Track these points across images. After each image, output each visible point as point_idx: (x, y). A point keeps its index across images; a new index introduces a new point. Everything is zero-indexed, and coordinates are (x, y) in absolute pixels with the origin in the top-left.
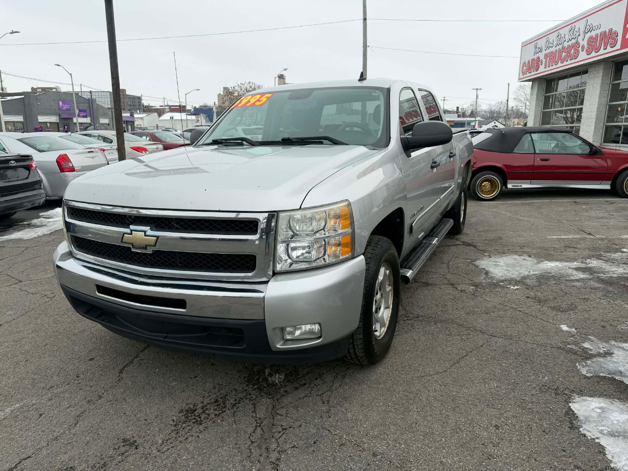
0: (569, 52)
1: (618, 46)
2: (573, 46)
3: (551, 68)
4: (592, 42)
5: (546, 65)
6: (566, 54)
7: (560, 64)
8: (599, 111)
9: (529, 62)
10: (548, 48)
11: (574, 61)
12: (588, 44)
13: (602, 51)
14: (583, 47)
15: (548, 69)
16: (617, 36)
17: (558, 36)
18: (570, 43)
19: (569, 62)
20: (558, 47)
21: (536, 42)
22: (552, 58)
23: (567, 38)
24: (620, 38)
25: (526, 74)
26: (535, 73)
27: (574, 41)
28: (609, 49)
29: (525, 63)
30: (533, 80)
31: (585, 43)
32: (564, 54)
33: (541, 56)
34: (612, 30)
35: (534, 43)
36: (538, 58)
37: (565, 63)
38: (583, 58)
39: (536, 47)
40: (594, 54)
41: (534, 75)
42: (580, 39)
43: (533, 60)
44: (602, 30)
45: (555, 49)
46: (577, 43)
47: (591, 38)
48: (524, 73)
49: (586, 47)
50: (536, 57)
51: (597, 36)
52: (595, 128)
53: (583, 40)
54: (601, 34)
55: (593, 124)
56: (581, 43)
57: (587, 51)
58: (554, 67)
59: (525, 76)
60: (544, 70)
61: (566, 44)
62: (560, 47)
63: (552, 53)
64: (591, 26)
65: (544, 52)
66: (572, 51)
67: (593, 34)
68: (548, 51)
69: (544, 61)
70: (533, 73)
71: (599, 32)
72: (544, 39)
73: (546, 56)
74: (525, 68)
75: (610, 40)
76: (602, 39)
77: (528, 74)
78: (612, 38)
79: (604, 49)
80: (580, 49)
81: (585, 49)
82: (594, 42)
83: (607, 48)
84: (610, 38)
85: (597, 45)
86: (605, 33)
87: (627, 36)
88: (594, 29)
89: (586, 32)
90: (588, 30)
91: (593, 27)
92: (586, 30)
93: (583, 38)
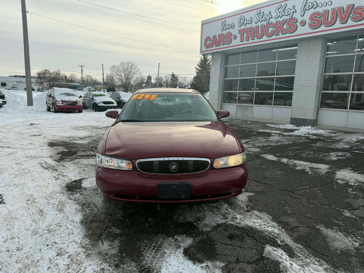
0: (279, 27)
2: (284, 22)
4: (320, 18)
5: (242, 39)
6: (274, 29)
7: (265, 38)
9: (214, 37)
10: (243, 24)
11: (288, 35)
12: (312, 19)
13: (338, 24)
15: (245, 42)
17: (259, 13)
18: (280, 19)
20: (259, 24)
21: (223, 20)
22: (251, 33)
23: (274, 15)
25: (213, 47)
27: (288, 17)
28: (350, 23)
29: (208, 38)
31: (307, 18)
32: (270, 29)
33: (235, 31)
34: (354, 5)
35: (221, 20)
36: (230, 34)
37: (274, 37)
38: (303, 31)
39: (224, 24)
40: (323, 28)
41: (224, 47)
42: (297, 16)
43: (219, 36)
44: (335, 5)
45: (257, 24)
46: (293, 19)
47: (316, 14)
48: (208, 47)
49: (308, 21)
50: (225, 32)
51: (327, 12)
53: (302, 16)
54: (334, 10)
55: (313, 91)
56: (300, 19)
57: (311, 26)
58: (256, 40)
59: (210, 49)
60: (236, 45)
61: (273, 21)
62: (264, 23)
63: (252, 28)
64: (315, 3)
65: (237, 28)
66: (285, 26)
67: (320, 10)
68: (243, 27)
69: (239, 36)
70: (221, 46)
71: (329, 8)
73: (241, 32)
74: (208, 42)
75: (351, 15)
76: (337, 15)
77: (214, 47)
78: (355, 13)
79: (342, 24)
80: (298, 24)
81: (307, 24)
82: (322, 17)
83: (346, 23)
84: (350, 13)
85: (329, 20)
86: (341, 9)
88: (320, 5)
89: (307, 8)
90: (310, 7)
91: (318, 4)
92: (307, 7)
93: (302, 14)
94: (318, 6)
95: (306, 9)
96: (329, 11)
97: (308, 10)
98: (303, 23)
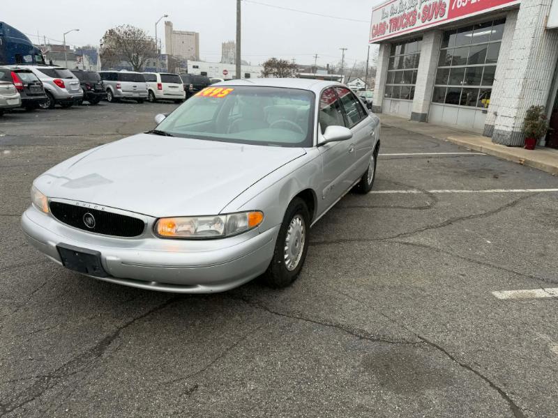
0: (408, 19)
1: (446, 16)
2: (410, 14)
3: (394, 32)
4: (426, 11)
5: (390, 30)
7: (401, 30)
8: (429, 74)
9: (377, 26)
10: (392, 14)
11: (412, 27)
12: (423, 13)
13: (433, 20)
14: (419, 15)
15: (392, 33)
16: (446, 7)
18: (410, 11)
19: (409, 28)
21: (383, 8)
22: (395, 23)
23: (408, 5)
24: (447, 9)
26: (383, 36)
27: (412, 9)
28: (439, 18)
29: (374, 26)
30: (381, 43)
31: (420, 11)
32: (405, 20)
33: (387, 21)
36: (385, 23)
37: (405, 29)
38: (419, 25)
39: (383, 12)
40: (427, 22)
41: (381, 38)
42: (417, 8)
43: (381, 24)
45: (399, 15)
46: (415, 11)
47: (426, 7)
48: (373, 36)
49: (421, 15)
50: (383, 22)
52: (427, 89)
53: (419, 9)
54: (433, 4)
55: (425, 85)
56: (418, 11)
57: (422, 19)
58: (397, 31)
59: (374, 38)
60: (388, 34)
61: (406, 12)
62: (402, 13)
63: (395, 19)
65: (390, 18)
66: (411, 18)
67: (427, 3)
68: (392, 17)
69: (389, 26)
70: (380, 36)
71: (432, 2)
72: (390, 6)
73: (391, 20)
74: (374, 31)
76: (434, 9)
77: (377, 37)
78: (441, 9)
80: (417, 16)
81: (421, 17)
85: (430, 14)
86: (436, 4)
87: (453, 8)
96: (431, 5)
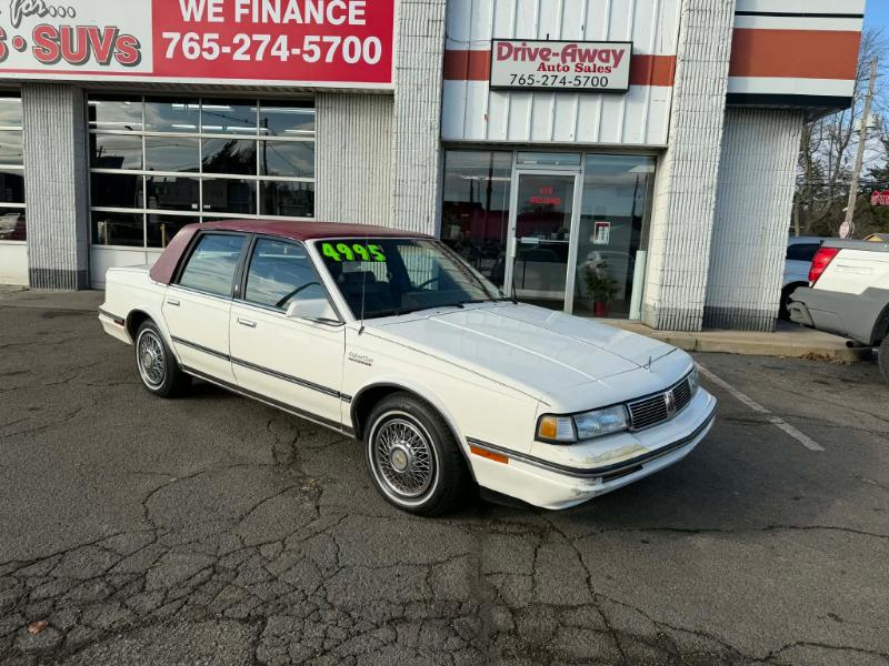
1: (147, 64)
4: (55, 40)
8: (77, 182)
12: (38, 39)
13: (93, 66)
16: (139, 46)
24: (146, 52)
28: (115, 66)
31: (25, 34)
34: (118, 31)
40: (63, 65)
44: (82, 20)
47: (45, 28)
49: (31, 43)
51: (67, 31)
52: (78, 215)
54: (82, 30)
56: (11, 33)
57: (38, 53)
67: (56, 23)
71: (73, 23)
75: (115, 50)
76: (89, 42)
78: (122, 47)
79: (101, 64)
80: (9, 43)
81: (29, 49)
82: (59, 40)
83: (108, 63)
84: (113, 45)
85: (75, 50)
86: (94, 31)
87: (170, 54)
88: (52, 12)
89: (25, 11)
90: (31, 9)
91: (47, 6)
92: (23, 6)
93: (15, 22)
94: (47, 12)
95: (21, 12)
96: (71, 30)
97: (27, 15)
98: (20, 44)
